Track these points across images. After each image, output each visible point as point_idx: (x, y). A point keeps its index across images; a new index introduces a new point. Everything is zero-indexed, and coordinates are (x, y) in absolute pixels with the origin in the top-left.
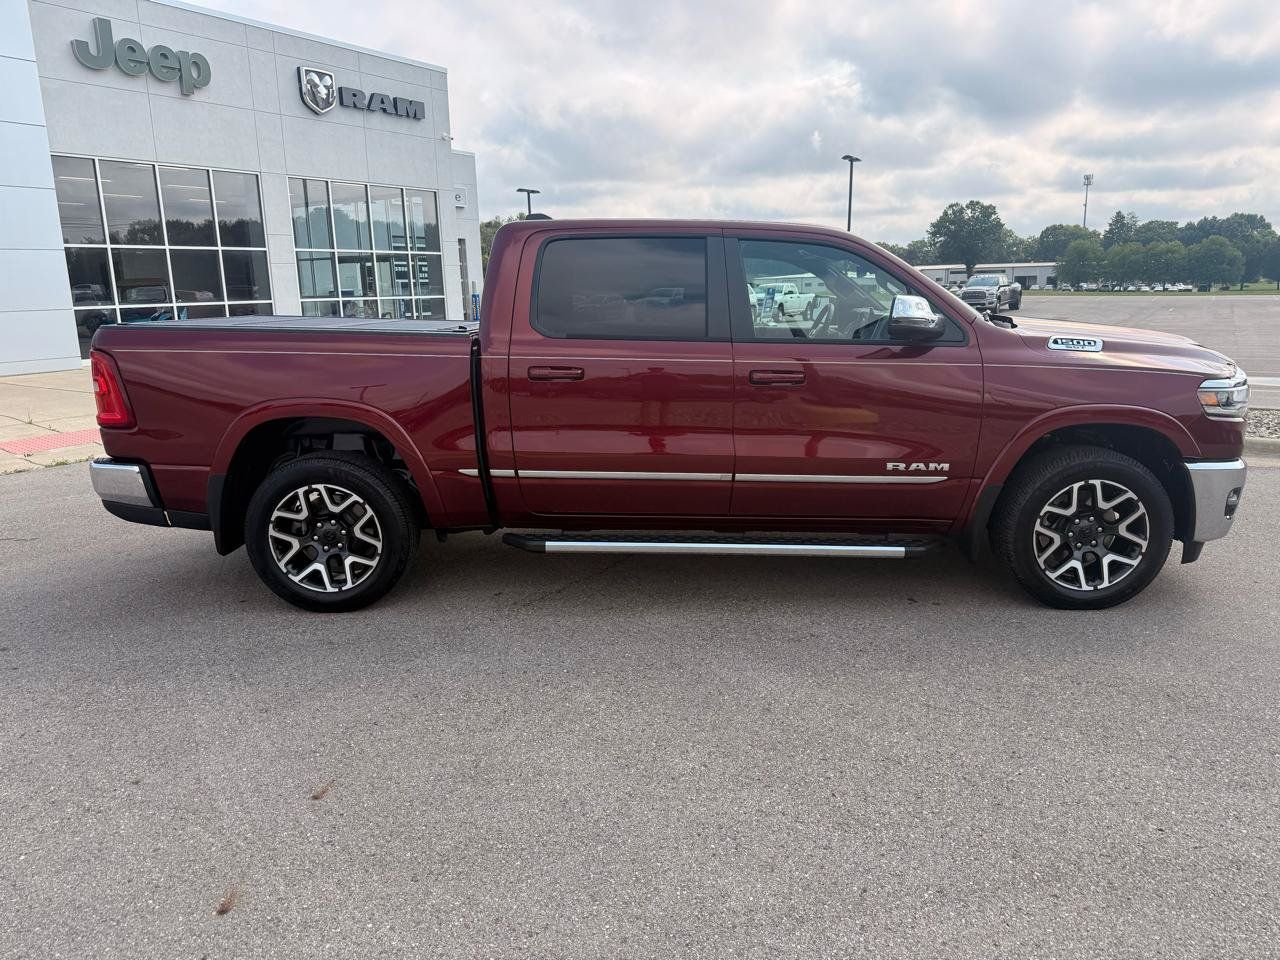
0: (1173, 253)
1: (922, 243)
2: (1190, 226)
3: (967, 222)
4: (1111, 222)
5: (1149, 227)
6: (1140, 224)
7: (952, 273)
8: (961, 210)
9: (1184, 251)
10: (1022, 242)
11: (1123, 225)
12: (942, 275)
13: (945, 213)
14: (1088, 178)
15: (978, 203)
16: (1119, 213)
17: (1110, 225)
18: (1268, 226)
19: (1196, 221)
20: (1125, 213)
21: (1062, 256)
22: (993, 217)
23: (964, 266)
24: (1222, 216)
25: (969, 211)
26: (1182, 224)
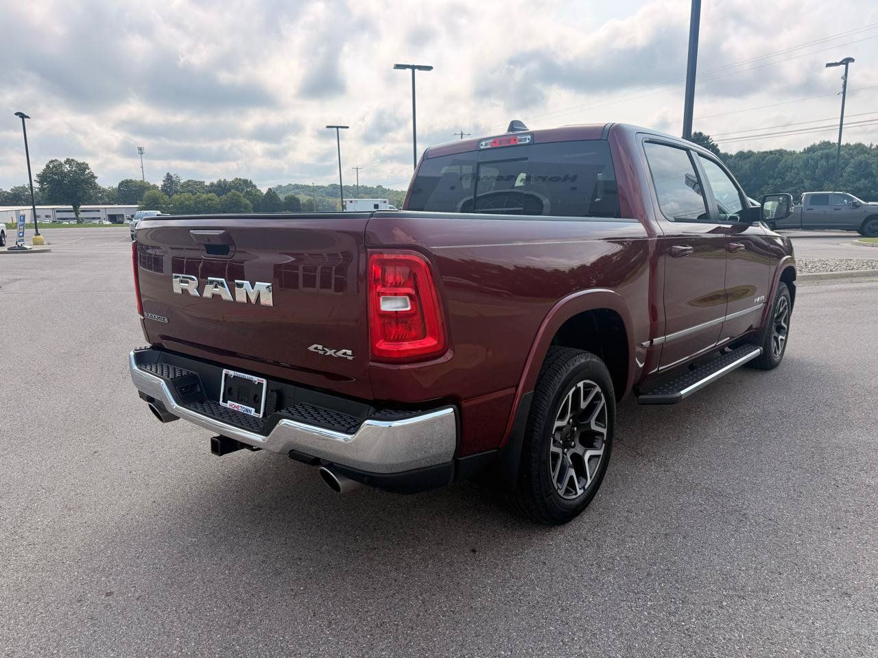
0: (211, 200)
1: (23, 187)
2: (212, 185)
3: (66, 175)
4: (164, 179)
5: (188, 183)
6: (182, 181)
7: (57, 211)
8: (61, 164)
9: (217, 199)
10: (104, 191)
11: (172, 181)
12: (50, 213)
13: (48, 166)
14: (140, 149)
15: (73, 160)
16: (168, 174)
17: (164, 181)
18: (255, 186)
19: (215, 181)
20: (172, 174)
21: (141, 200)
22: (87, 171)
23: (71, 207)
24: (230, 179)
25: (67, 166)
26: (207, 183)
